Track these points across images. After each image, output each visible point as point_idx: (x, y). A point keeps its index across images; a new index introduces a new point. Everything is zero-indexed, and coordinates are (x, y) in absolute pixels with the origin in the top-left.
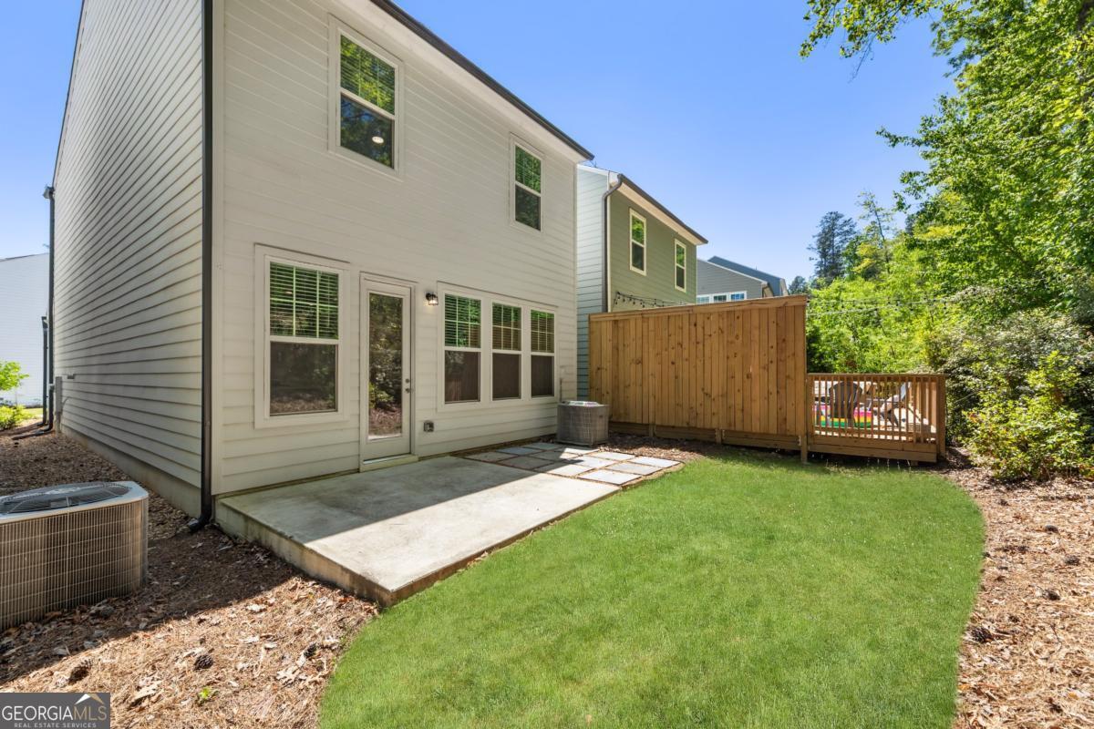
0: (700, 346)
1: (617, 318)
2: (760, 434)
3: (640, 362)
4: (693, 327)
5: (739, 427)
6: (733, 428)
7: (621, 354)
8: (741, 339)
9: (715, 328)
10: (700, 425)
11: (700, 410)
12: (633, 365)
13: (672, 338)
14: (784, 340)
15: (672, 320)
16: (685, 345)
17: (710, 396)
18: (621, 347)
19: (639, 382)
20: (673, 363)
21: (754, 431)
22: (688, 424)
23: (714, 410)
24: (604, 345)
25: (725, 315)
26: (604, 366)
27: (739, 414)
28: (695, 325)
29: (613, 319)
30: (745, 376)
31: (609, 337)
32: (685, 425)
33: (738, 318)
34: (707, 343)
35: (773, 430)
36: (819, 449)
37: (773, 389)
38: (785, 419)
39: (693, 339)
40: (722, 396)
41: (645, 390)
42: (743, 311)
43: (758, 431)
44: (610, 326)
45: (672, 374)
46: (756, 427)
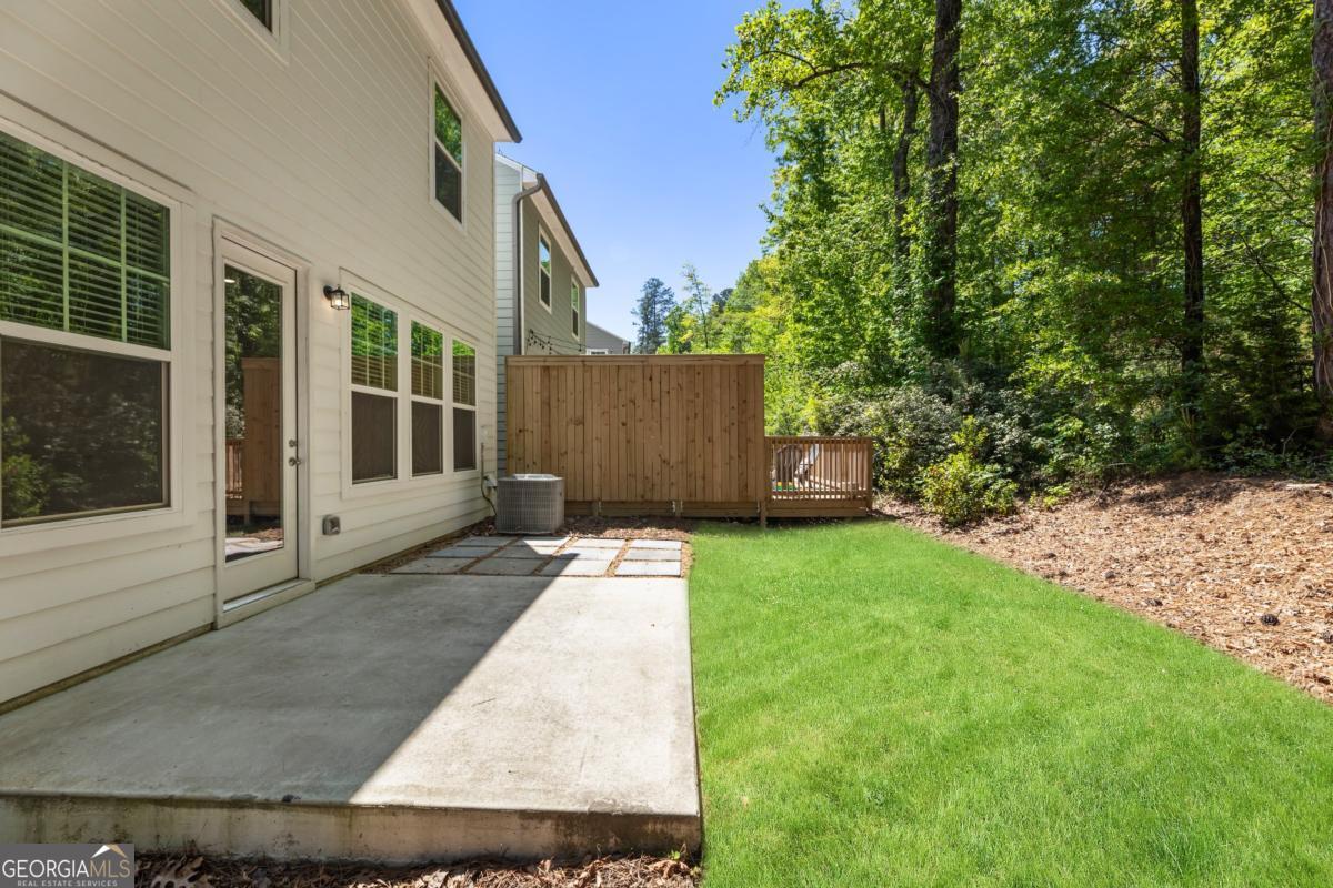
0: (657, 404)
1: (547, 364)
2: (722, 503)
3: (581, 422)
4: (648, 382)
5: (700, 498)
6: (693, 499)
7: (554, 411)
8: (702, 396)
9: (673, 384)
10: (657, 498)
11: (657, 479)
12: (571, 427)
13: (623, 393)
14: (745, 401)
15: (622, 372)
16: (639, 402)
17: (669, 463)
18: (554, 403)
19: (581, 448)
20: (624, 424)
21: (715, 500)
22: (643, 497)
23: (673, 480)
24: (529, 398)
25: (684, 370)
26: (529, 427)
27: (700, 482)
28: (651, 379)
29: (542, 364)
30: (706, 440)
31: (537, 388)
32: (639, 499)
33: (699, 373)
34: (665, 400)
35: (735, 498)
36: (776, 514)
37: (735, 454)
38: (747, 486)
39: (649, 396)
40: (682, 462)
41: (588, 457)
42: (704, 366)
43: (720, 499)
44: (537, 373)
45: (622, 436)
46: (718, 497)
